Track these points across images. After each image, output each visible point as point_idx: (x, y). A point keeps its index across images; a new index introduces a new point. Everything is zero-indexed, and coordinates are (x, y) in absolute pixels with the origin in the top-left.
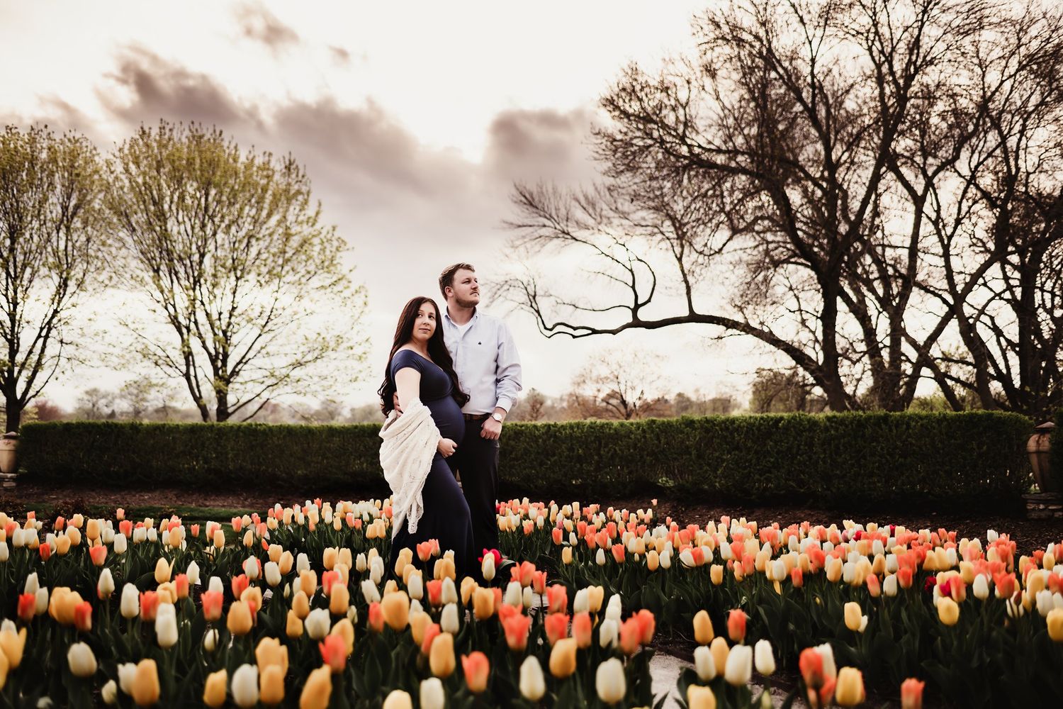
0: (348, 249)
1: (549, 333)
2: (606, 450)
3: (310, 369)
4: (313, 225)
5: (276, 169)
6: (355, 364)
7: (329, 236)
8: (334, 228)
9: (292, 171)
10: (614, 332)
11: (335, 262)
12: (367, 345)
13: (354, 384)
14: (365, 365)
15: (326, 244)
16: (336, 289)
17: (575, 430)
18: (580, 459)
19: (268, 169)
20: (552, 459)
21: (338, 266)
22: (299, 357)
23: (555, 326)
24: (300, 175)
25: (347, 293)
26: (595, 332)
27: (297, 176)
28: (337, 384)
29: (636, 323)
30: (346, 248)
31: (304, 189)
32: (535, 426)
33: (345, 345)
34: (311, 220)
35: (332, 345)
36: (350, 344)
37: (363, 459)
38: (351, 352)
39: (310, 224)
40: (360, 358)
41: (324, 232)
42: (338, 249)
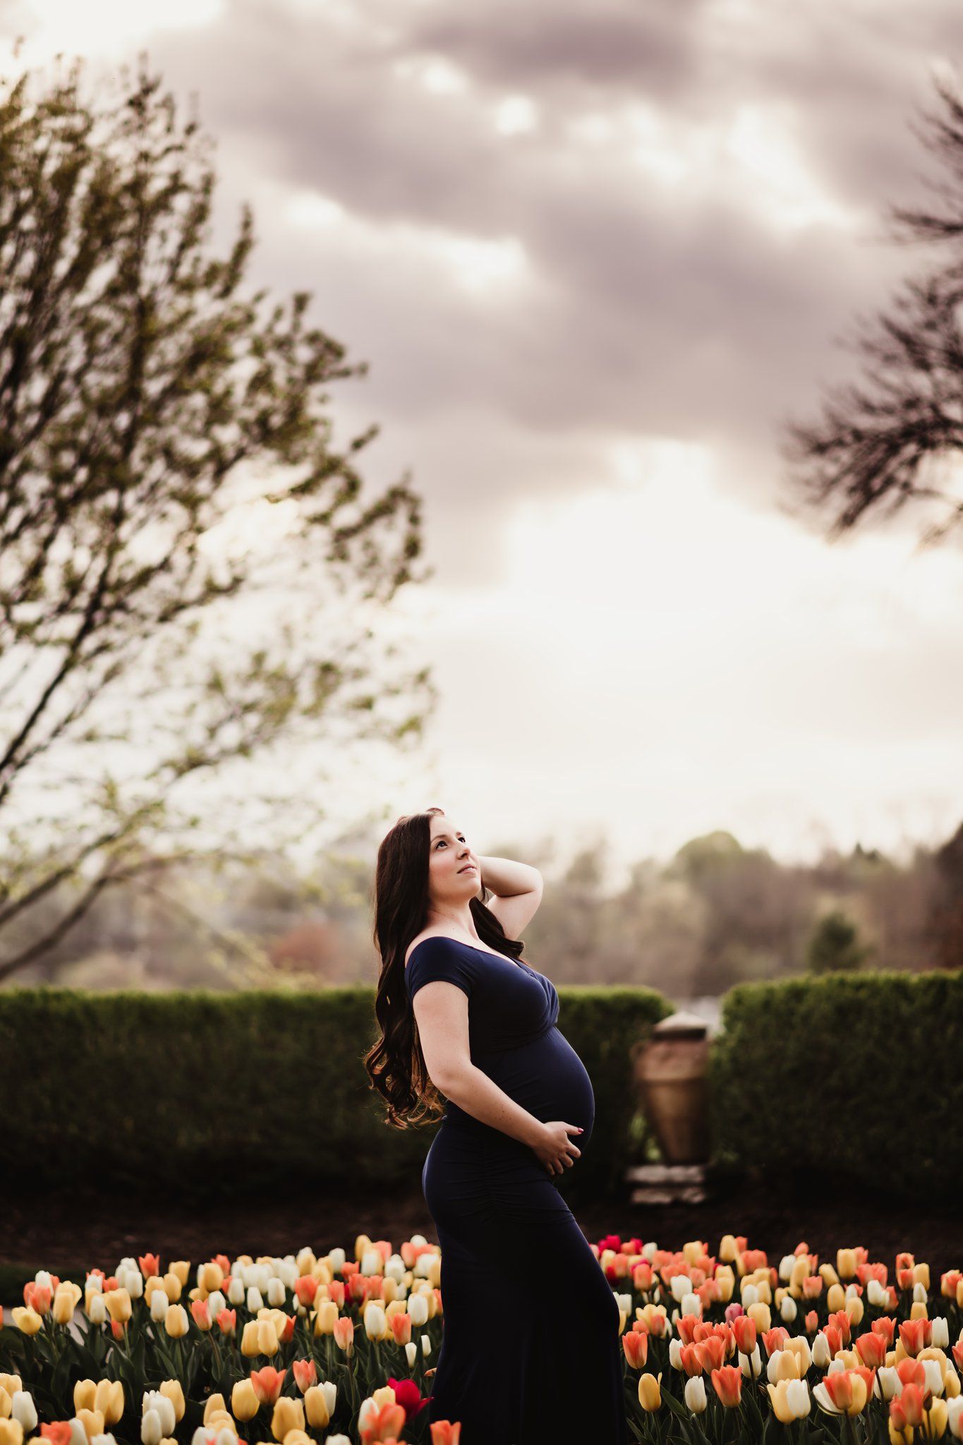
0: (347, 374)
4: (226, 292)
5: (95, 110)
7: (283, 328)
8: (301, 303)
9: (151, 112)
11: (304, 416)
19: (72, 111)
24: (181, 121)
27: (169, 129)
30: (341, 367)
31: (192, 176)
35: (305, 692)
38: (366, 718)
39: (217, 287)
40: (401, 732)
41: (264, 313)
42: (312, 372)
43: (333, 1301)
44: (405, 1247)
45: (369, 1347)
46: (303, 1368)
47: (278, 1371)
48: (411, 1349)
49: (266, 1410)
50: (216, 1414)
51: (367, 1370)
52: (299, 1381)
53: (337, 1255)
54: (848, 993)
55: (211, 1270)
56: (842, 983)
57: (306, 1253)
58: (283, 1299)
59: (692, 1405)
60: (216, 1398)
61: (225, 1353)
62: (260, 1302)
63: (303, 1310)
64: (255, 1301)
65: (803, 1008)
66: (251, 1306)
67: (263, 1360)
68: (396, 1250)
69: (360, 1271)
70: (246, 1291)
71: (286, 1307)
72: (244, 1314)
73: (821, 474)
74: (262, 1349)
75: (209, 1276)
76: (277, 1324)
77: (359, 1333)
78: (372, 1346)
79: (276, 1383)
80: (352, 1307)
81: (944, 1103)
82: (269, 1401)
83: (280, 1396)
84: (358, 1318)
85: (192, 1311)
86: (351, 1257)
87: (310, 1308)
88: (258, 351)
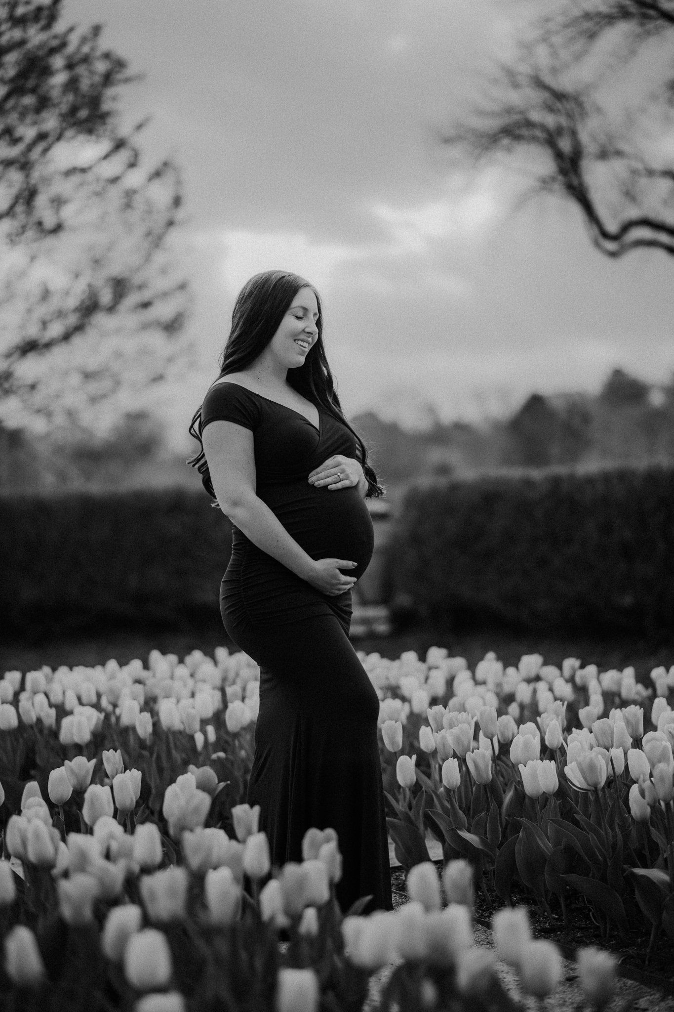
1: (617, 246)
3: (59, 356)
4: (48, 26)
6: (156, 340)
7: (85, 50)
8: (97, 30)
11: (101, 109)
22: (33, 331)
23: (627, 227)
30: (125, 75)
33: (132, 299)
34: (45, 13)
35: (106, 297)
36: (146, 295)
39: (43, 22)
41: (74, 40)
42: (108, 79)
43: (134, 699)
44: (189, 659)
45: (164, 737)
46: (112, 758)
47: (89, 761)
48: (199, 739)
49: (78, 795)
50: (32, 800)
51: (164, 756)
52: (108, 767)
53: (136, 664)
55: (37, 677)
57: (112, 664)
58: (94, 699)
59: (449, 783)
60: (32, 786)
61: (47, 742)
62: (76, 702)
63: (110, 708)
64: (71, 702)
66: (68, 707)
67: (78, 749)
68: (181, 661)
69: (154, 676)
70: (64, 693)
71: (97, 706)
72: (62, 712)
74: (77, 739)
75: (35, 682)
76: (89, 719)
77: (156, 725)
78: (167, 737)
79: (87, 772)
80: (149, 705)
82: (81, 788)
83: (91, 784)
84: (154, 714)
85: (21, 710)
86: (146, 666)
87: (115, 706)
88: (70, 66)
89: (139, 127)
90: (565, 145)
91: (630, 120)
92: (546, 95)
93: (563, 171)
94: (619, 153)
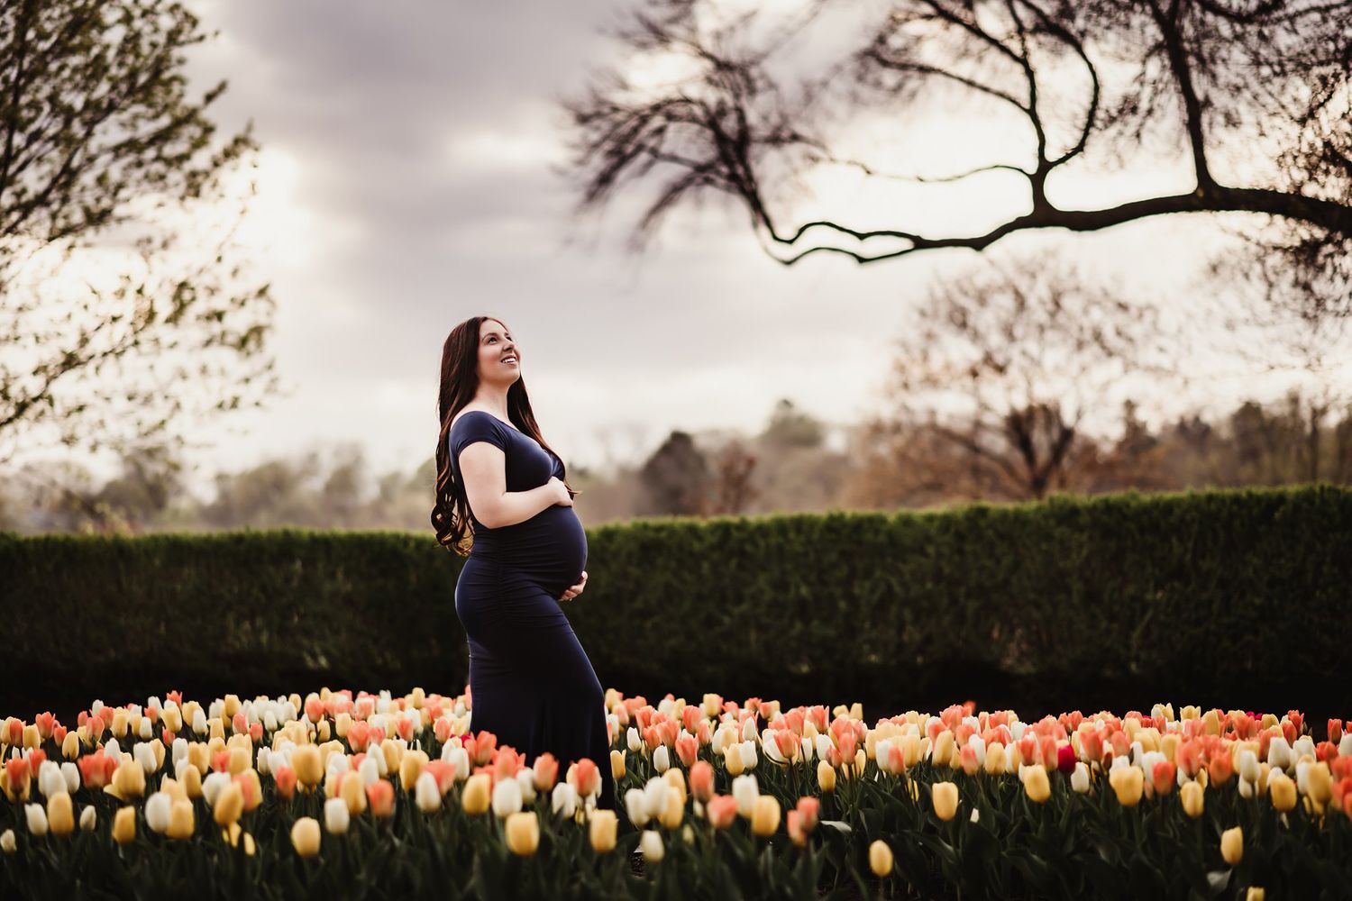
0: (201, 38)
1: (788, 252)
2: (867, 584)
10: (978, 244)
11: (166, 75)
12: (262, 305)
13: (231, 417)
14: (258, 361)
15: (138, 24)
16: (170, 150)
17: (792, 535)
18: (803, 610)
20: (736, 611)
21: (176, 87)
23: (803, 231)
25: (201, 160)
26: (920, 244)
28: (178, 416)
29: (1044, 215)
30: (197, 33)
32: (692, 530)
35: (164, 308)
36: (215, 305)
37: (259, 622)
38: (216, 327)
40: (243, 342)
42: (173, 38)
54: (651, 534)
56: (645, 527)
65: (613, 547)
73: (584, 137)
81: (726, 619)
88: (127, 19)
89: (210, 98)
90: (729, 125)
91: (809, 95)
92: (708, 64)
93: (724, 157)
94: (795, 138)
